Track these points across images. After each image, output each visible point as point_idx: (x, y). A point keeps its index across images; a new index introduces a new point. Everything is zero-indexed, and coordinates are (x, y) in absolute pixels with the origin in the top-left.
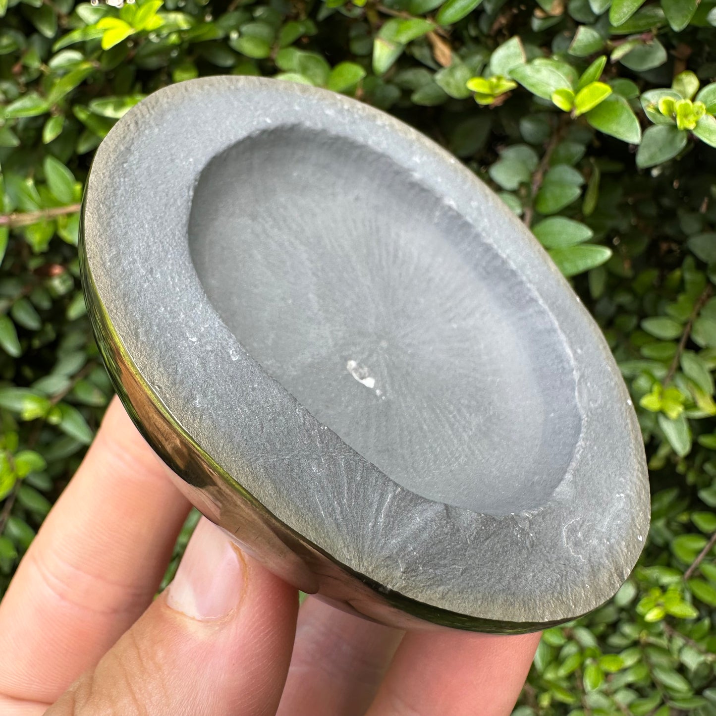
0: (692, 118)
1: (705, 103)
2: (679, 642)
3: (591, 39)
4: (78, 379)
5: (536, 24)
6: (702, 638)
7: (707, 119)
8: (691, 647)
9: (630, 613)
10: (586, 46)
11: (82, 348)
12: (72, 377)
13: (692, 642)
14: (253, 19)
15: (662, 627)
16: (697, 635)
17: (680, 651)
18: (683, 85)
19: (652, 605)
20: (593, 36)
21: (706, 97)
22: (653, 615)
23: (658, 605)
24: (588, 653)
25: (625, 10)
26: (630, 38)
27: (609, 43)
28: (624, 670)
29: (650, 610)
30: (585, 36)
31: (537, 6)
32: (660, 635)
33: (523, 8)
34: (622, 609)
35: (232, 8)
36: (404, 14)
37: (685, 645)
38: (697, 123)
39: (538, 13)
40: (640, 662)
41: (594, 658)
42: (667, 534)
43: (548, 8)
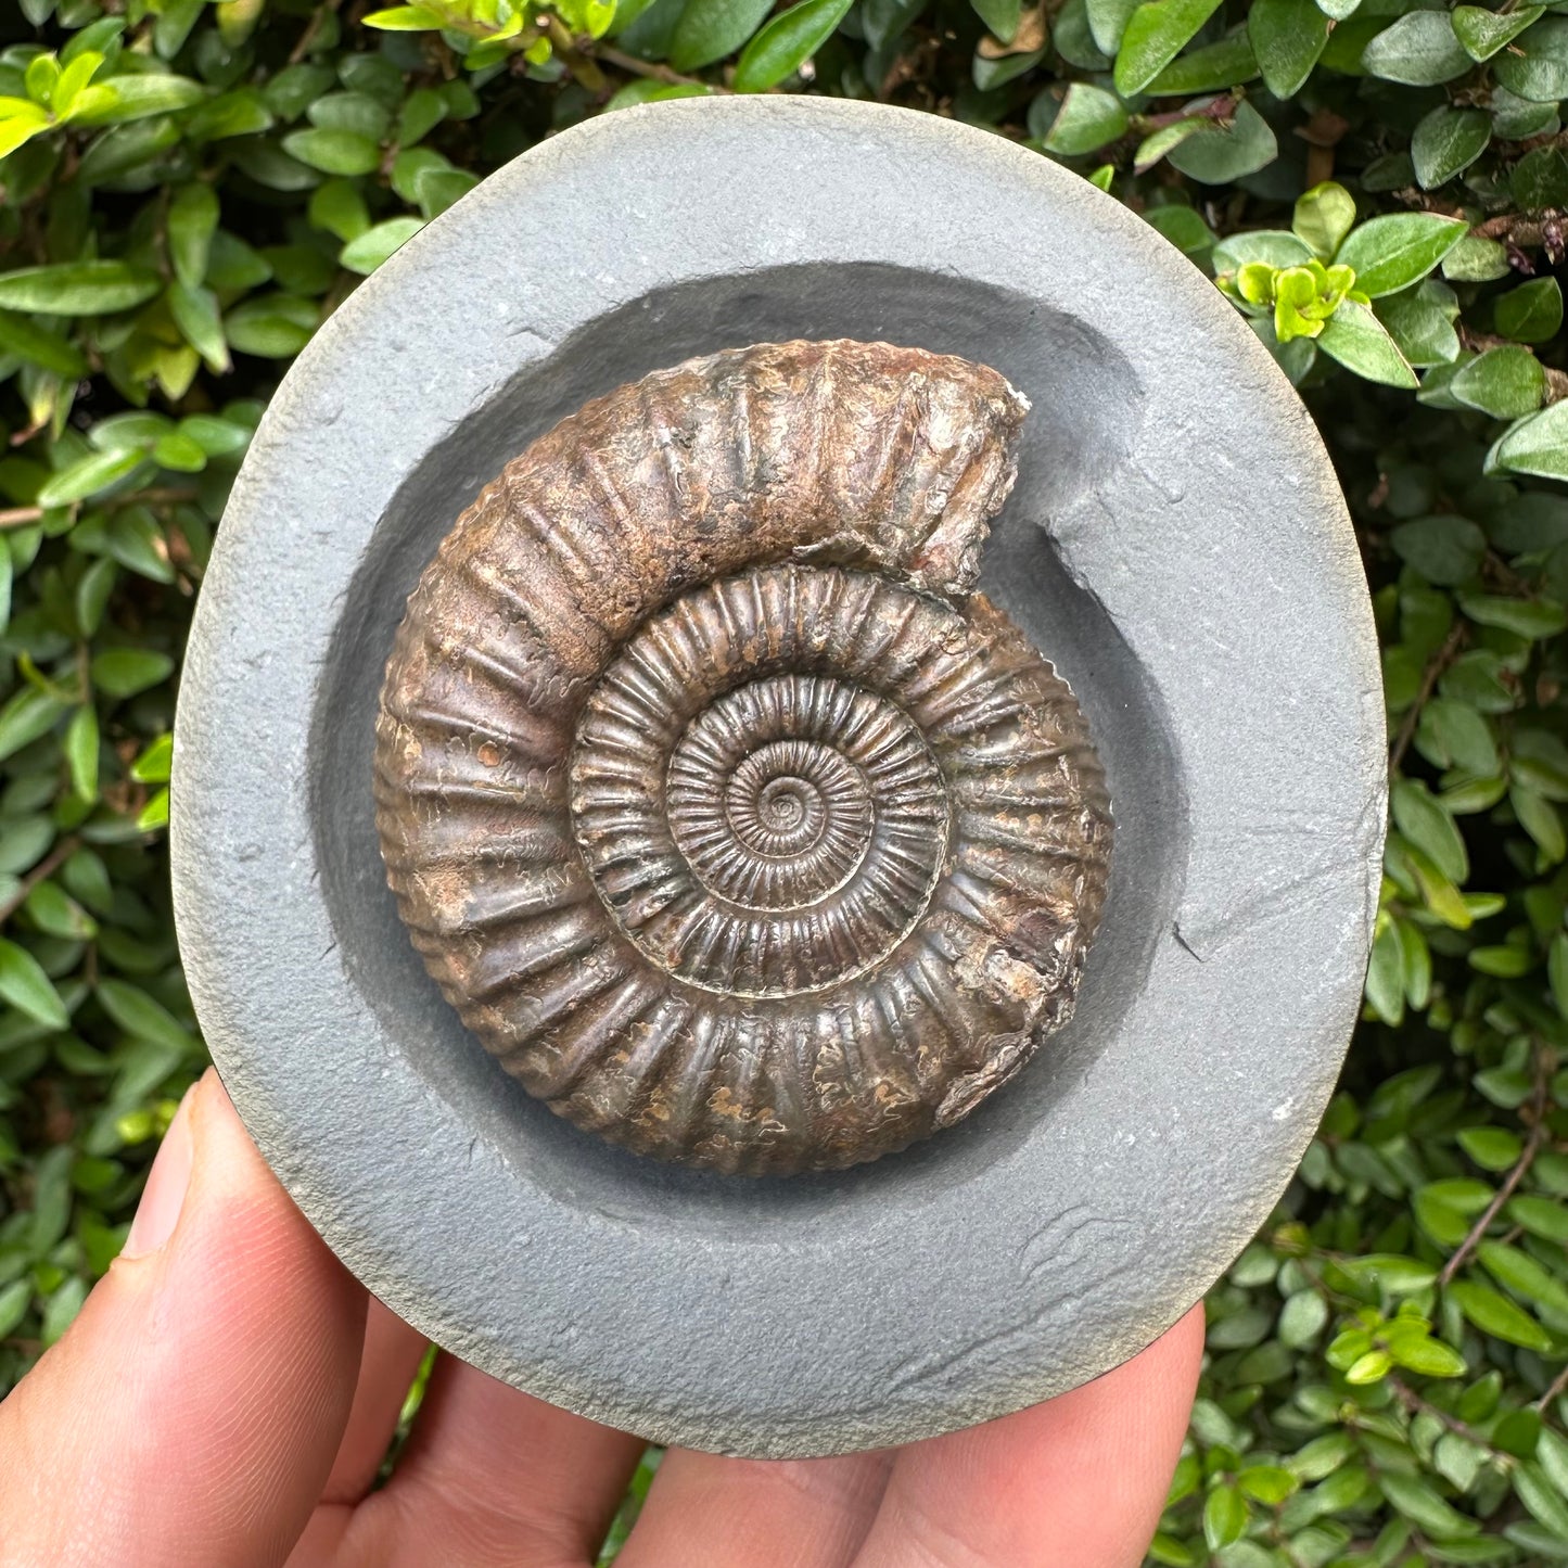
0: (1317, 312)
1: (1356, 266)
2: (1431, 1425)
3: (1098, 112)
4: (37, 878)
5: (985, 73)
6: (1484, 1418)
7: (1352, 311)
8: (1461, 1437)
9: (1314, 1363)
10: (1085, 128)
11: (47, 809)
12: (24, 875)
13: (1461, 1427)
14: (337, 87)
15: (1391, 1391)
16: (1471, 1412)
17: (1434, 1446)
18: (1319, 214)
19: (1363, 1347)
20: (1104, 106)
21: (1359, 252)
22: (1365, 1370)
23: (1376, 1348)
24: (1213, 1459)
25: (1150, 56)
26: (1187, 110)
27: (1141, 119)
28: (1310, 1485)
29: (1358, 1358)
30: (1083, 107)
31: (983, 30)
32: (1389, 1409)
33: (951, 36)
34: (1297, 1353)
35: (296, 56)
36: (662, 70)
37: (1448, 1431)
38: (1328, 320)
39: (986, 47)
40: (1347, 1464)
41: (1229, 1469)
42: (1410, 1175)
43: (1005, 34)
